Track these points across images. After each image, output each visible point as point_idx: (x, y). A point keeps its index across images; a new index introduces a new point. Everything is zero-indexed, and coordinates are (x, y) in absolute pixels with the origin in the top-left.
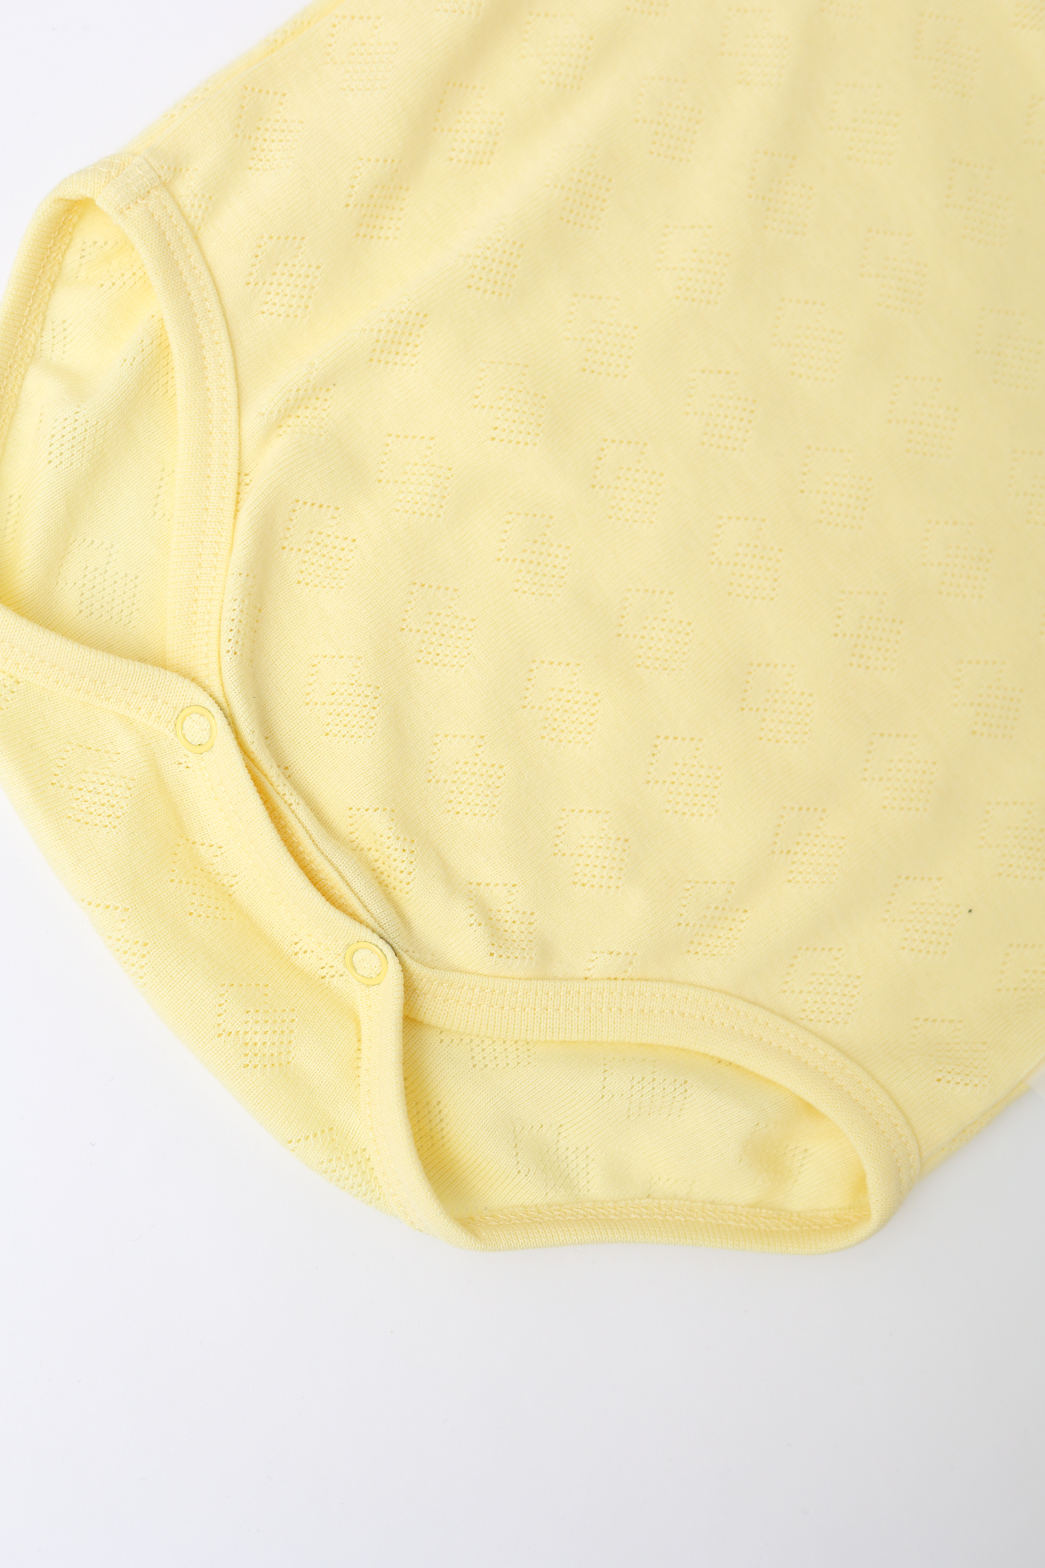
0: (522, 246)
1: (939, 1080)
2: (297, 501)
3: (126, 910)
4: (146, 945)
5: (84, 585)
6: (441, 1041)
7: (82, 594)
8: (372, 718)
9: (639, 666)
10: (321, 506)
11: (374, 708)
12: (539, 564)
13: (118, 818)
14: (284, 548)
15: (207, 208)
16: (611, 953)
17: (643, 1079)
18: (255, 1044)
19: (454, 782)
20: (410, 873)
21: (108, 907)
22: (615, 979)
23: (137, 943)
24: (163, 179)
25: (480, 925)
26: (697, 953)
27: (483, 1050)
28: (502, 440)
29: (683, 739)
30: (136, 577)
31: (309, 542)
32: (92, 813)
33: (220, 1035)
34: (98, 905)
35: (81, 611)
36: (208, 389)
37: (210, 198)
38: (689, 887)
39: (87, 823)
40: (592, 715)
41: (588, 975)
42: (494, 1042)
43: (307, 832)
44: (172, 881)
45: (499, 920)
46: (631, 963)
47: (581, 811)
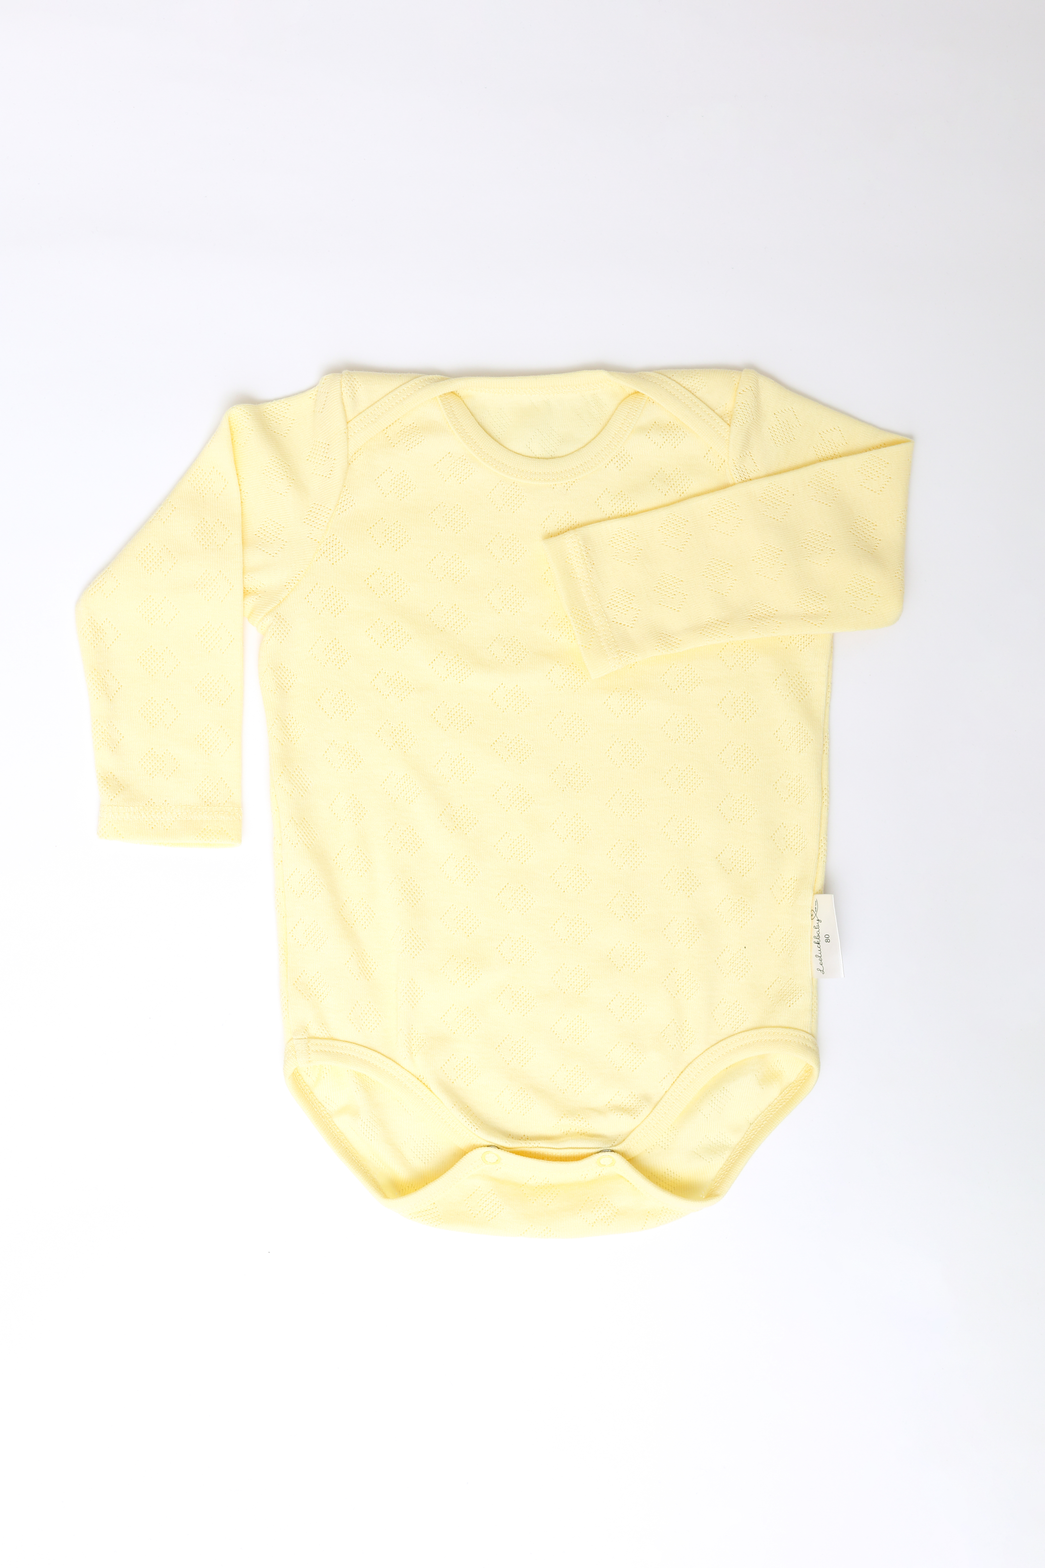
0: (412, 929)
1: (790, 1006)
2: (441, 1068)
3: (532, 1225)
4: (547, 1228)
5: (417, 1155)
6: (649, 1152)
7: (419, 1158)
8: (530, 1097)
9: (579, 994)
10: (448, 1060)
11: (527, 1094)
12: (521, 1001)
13: (501, 1205)
14: (453, 1082)
15: (325, 1028)
16: (664, 1078)
17: (712, 1101)
18: (604, 1216)
19: (570, 1085)
20: (588, 1124)
21: (526, 1231)
22: (674, 1082)
23: (544, 1230)
24: (306, 1037)
25: (622, 1114)
26: (686, 1048)
27: (662, 1141)
28: (472, 984)
29: (615, 998)
30: (427, 1136)
31: (457, 1072)
32: (493, 1212)
33: (593, 1226)
34: (524, 1233)
35: (425, 1163)
36: (384, 1070)
37: (322, 1024)
38: (663, 1034)
39: (495, 1216)
40: (583, 1022)
41: (665, 1090)
42: (662, 1136)
43: (550, 1148)
44: (533, 1202)
45: (625, 1105)
46: (672, 1074)
47: (612, 1050)
